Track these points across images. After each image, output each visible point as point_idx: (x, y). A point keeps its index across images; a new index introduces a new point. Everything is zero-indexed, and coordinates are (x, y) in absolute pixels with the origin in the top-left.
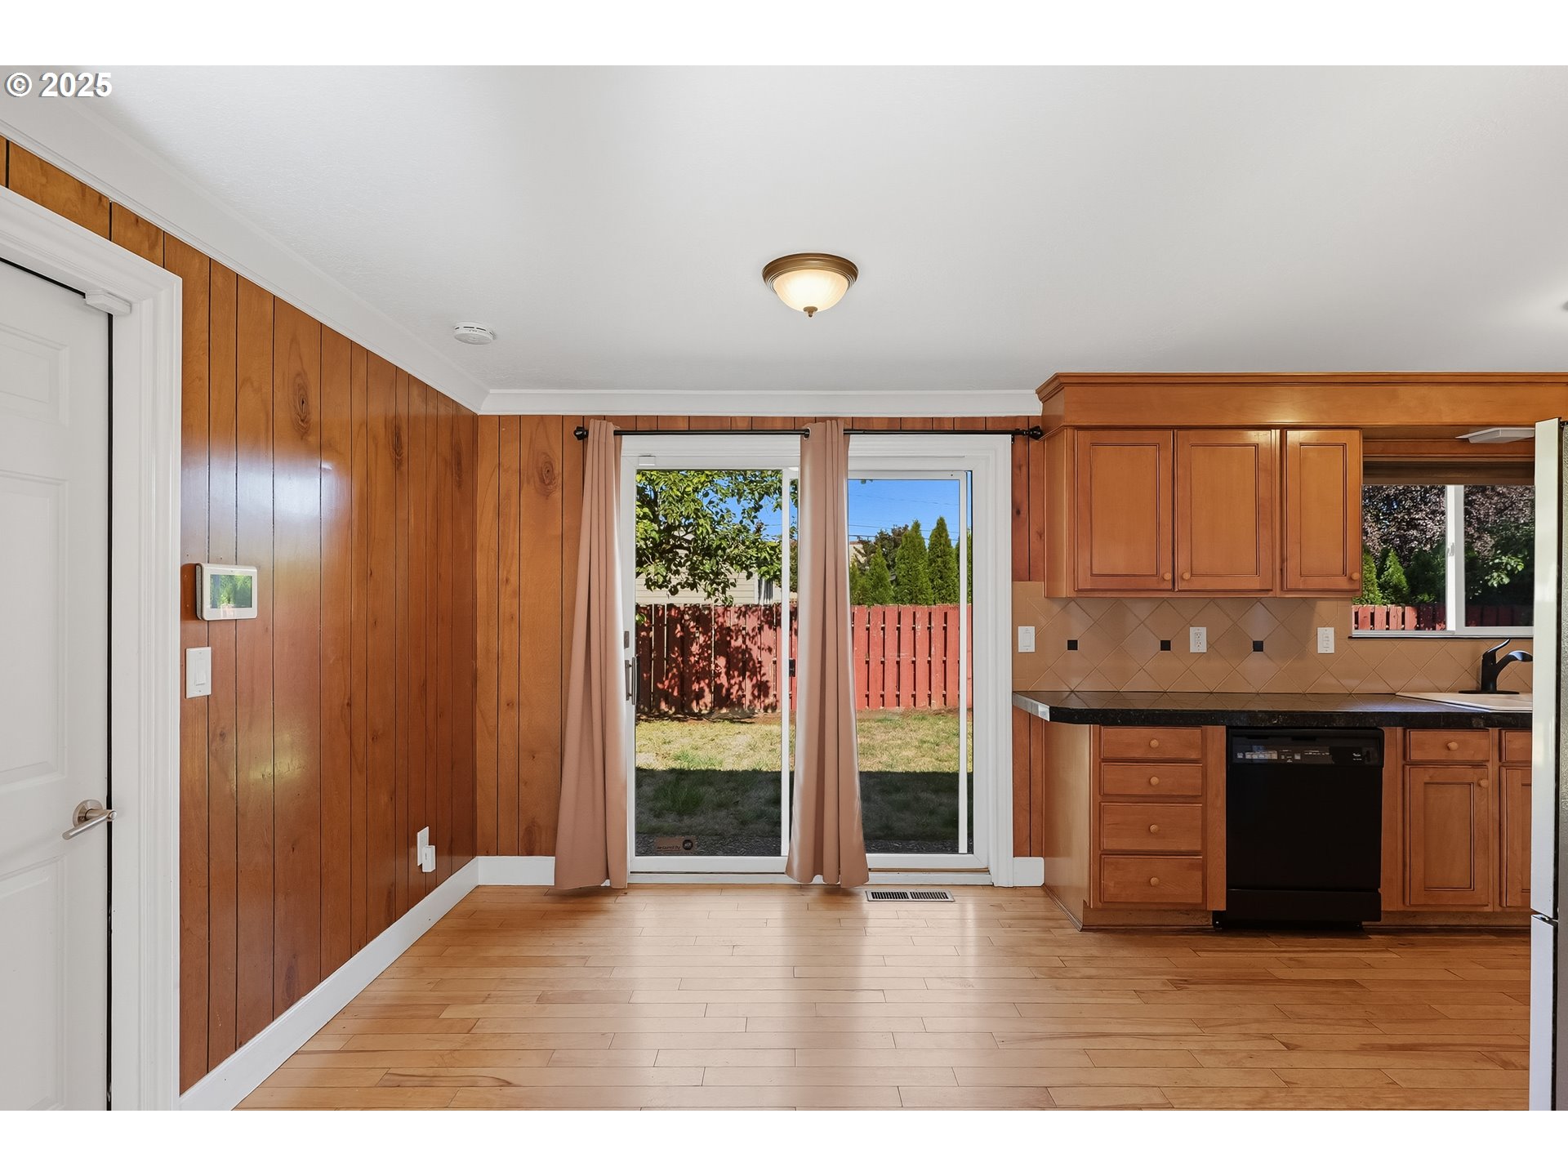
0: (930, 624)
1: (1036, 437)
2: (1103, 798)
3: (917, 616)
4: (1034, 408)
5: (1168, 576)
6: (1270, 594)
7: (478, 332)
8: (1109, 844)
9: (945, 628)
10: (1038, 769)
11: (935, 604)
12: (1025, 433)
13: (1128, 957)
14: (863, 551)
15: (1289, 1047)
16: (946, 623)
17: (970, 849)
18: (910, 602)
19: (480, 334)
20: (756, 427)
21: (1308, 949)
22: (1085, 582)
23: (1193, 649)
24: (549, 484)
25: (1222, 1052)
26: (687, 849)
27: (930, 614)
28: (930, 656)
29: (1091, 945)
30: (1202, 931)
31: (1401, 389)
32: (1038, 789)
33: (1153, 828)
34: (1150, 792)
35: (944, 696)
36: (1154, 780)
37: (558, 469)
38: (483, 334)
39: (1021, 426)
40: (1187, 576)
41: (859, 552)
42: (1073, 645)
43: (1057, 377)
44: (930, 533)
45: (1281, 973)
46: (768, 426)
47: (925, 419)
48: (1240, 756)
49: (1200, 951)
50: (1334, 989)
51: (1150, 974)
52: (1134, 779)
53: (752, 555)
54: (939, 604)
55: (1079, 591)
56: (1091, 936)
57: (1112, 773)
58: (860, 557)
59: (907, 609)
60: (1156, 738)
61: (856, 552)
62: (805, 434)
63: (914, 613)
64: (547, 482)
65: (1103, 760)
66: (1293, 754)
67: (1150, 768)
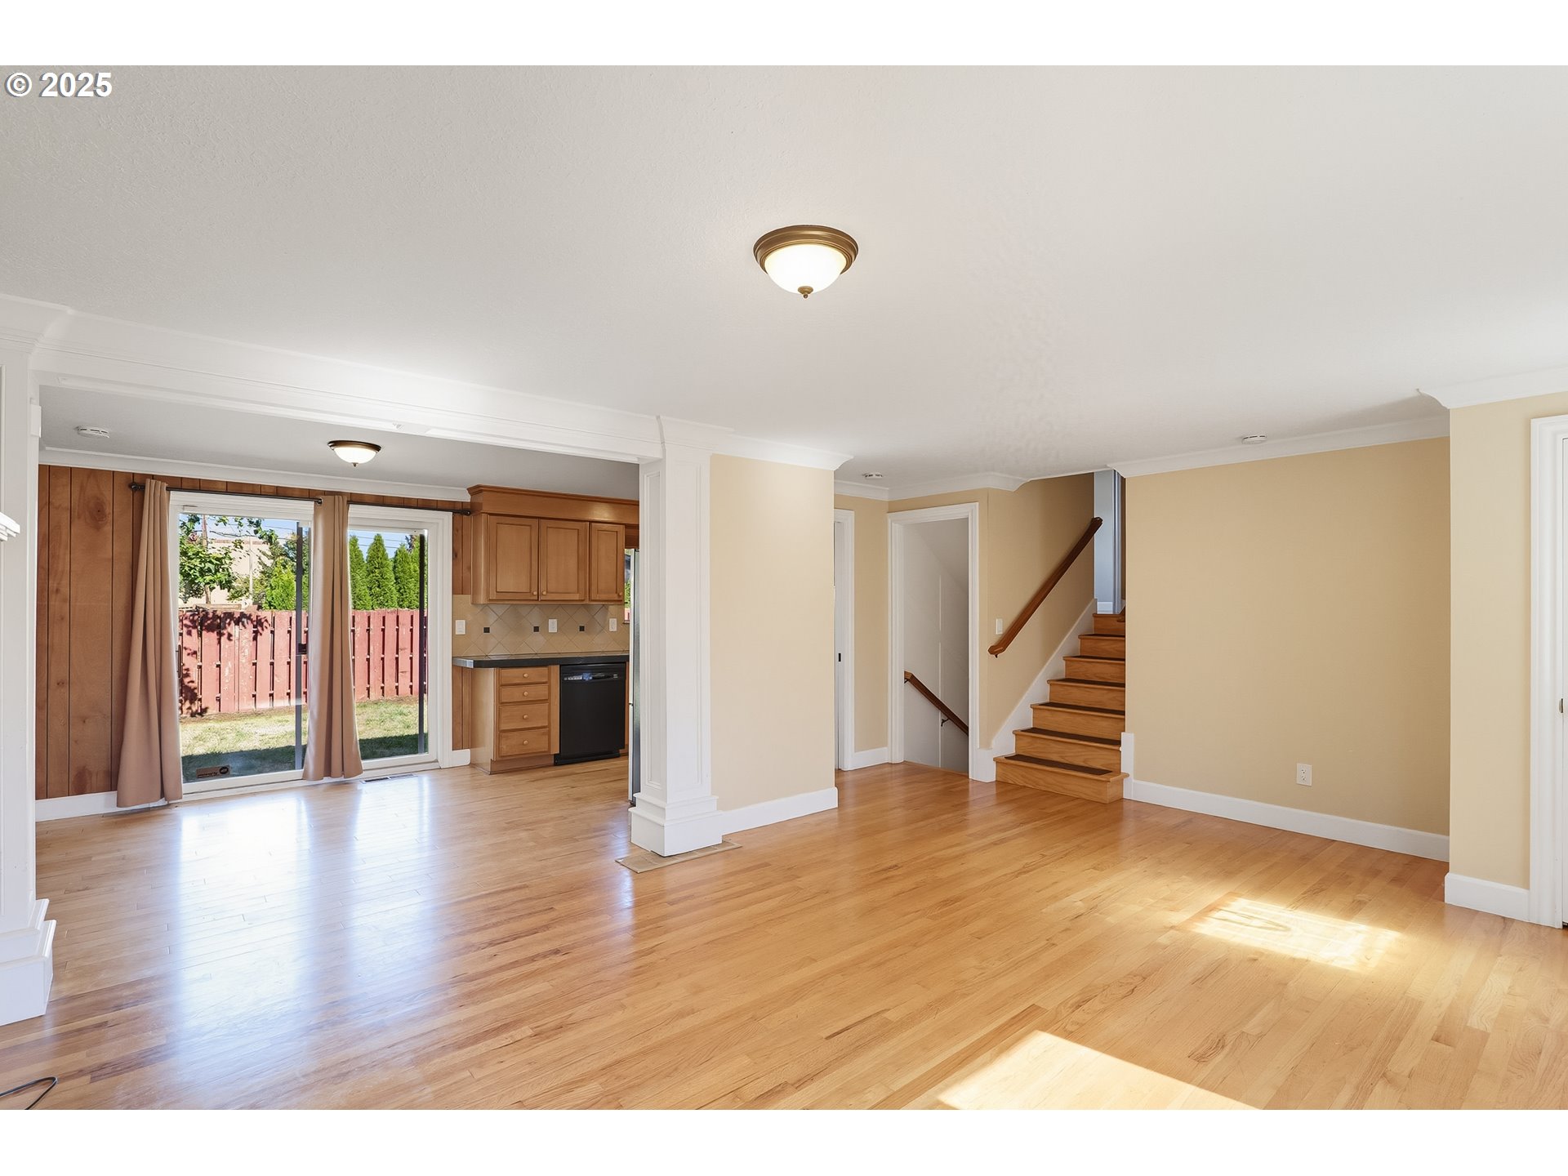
0: (369, 626)
1: (466, 514)
2: (501, 704)
4: (467, 498)
5: (535, 593)
6: (585, 602)
8: (504, 727)
9: (383, 630)
10: (467, 700)
11: (373, 609)
12: (460, 511)
13: (510, 779)
14: (270, 554)
16: (384, 625)
20: (280, 493)
22: (493, 596)
24: (100, 520)
26: (222, 773)
27: (369, 618)
28: (369, 654)
30: (548, 765)
32: (467, 712)
33: (525, 717)
34: (525, 699)
35: (382, 688)
36: (526, 693)
37: (108, 510)
39: (459, 507)
40: (544, 593)
41: (264, 554)
42: (487, 630)
43: (478, 486)
44: (368, 547)
46: (288, 494)
48: (566, 679)
51: (521, 781)
52: (516, 694)
53: (195, 566)
54: (377, 609)
55: (490, 600)
57: (506, 692)
58: (265, 559)
60: (527, 673)
61: (260, 554)
62: (318, 502)
64: (98, 518)
65: (501, 685)
66: (587, 677)
67: (524, 688)
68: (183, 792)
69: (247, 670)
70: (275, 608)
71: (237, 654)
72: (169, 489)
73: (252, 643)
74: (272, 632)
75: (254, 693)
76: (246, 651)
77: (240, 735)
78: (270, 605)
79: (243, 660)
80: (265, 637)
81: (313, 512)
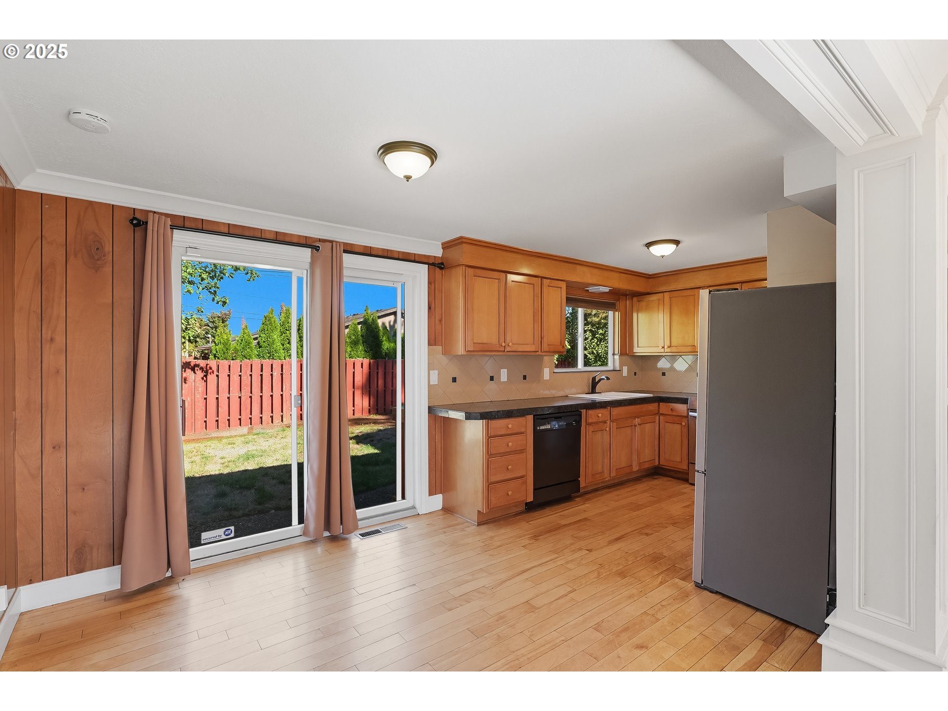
1: (441, 268)
2: (491, 457)
3: (274, 367)
4: (438, 252)
5: (502, 345)
6: (537, 353)
7: (102, 122)
8: (493, 479)
12: (437, 266)
13: (505, 533)
15: (590, 551)
17: (403, 497)
18: (269, 358)
19: (103, 124)
20: (279, 239)
21: (561, 510)
22: (471, 347)
23: (502, 380)
24: (98, 260)
25: (572, 561)
29: (488, 532)
30: (521, 513)
31: (578, 267)
33: (510, 467)
34: (508, 450)
36: (510, 444)
37: (108, 248)
38: (105, 125)
39: (433, 261)
40: (510, 344)
42: (454, 380)
43: (461, 238)
45: (563, 522)
46: (288, 239)
47: (383, 250)
48: (538, 428)
49: (530, 521)
50: (584, 523)
51: (521, 537)
52: (501, 445)
55: (468, 351)
56: (483, 528)
57: (494, 444)
59: (267, 362)
60: (510, 424)
62: (317, 248)
63: (272, 365)
64: (96, 257)
65: (489, 437)
66: (555, 425)
67: (508, 439)
68: (191, 560)
69: (201, 404)
70: (218, 358)
71: (193, 393)
72: (173, 227)
73: (204, 384)
74: (217, 376)
75: (205, 419)
76: (200, 389)
77: (206, 458)
78: (215, 356)
79: (198, 396)
80: (212, 378)
81: (309, 260)
